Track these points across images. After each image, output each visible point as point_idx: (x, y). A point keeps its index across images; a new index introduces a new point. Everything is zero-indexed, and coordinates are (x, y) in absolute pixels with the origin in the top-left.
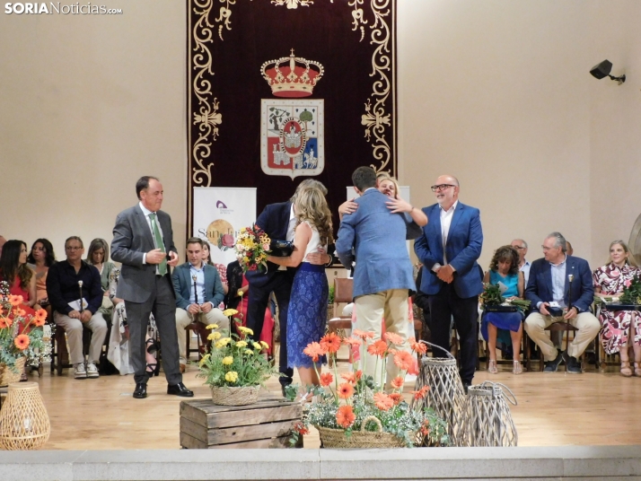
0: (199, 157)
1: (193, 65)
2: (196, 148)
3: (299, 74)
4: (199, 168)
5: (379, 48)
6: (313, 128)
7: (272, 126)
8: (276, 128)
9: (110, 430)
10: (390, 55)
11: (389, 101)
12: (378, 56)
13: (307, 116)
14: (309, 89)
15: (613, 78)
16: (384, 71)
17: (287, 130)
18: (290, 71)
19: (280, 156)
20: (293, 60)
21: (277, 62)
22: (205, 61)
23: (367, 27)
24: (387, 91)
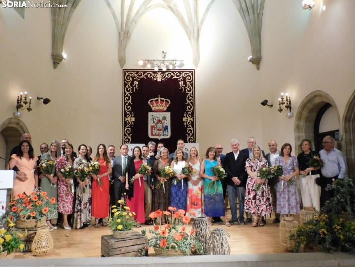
0: (127, 132)
1: (125, 101)
2: (126, 129)
3: (161, 103)
4: (126, 136)
5: (189, 95)
6: (166, 122)
7: (152, 121)
8: (154, 122)
9: (80, 243)
10: (193, 97)
11: (193, 113)
12: (189, 97)
13: (164, 118)
14: (165, 109)
15: (268, 105)
16: (191, 102)
17: (157, 123)
18: (158, 103)
19: (155, 132)
20: (159, 99)
21: (154, 99)
22: (129, 99)
23: (185, 87)
24: (192, 109)
